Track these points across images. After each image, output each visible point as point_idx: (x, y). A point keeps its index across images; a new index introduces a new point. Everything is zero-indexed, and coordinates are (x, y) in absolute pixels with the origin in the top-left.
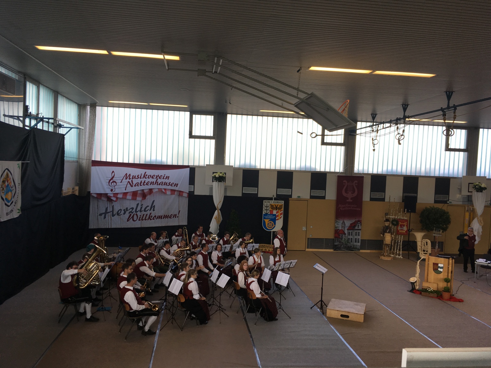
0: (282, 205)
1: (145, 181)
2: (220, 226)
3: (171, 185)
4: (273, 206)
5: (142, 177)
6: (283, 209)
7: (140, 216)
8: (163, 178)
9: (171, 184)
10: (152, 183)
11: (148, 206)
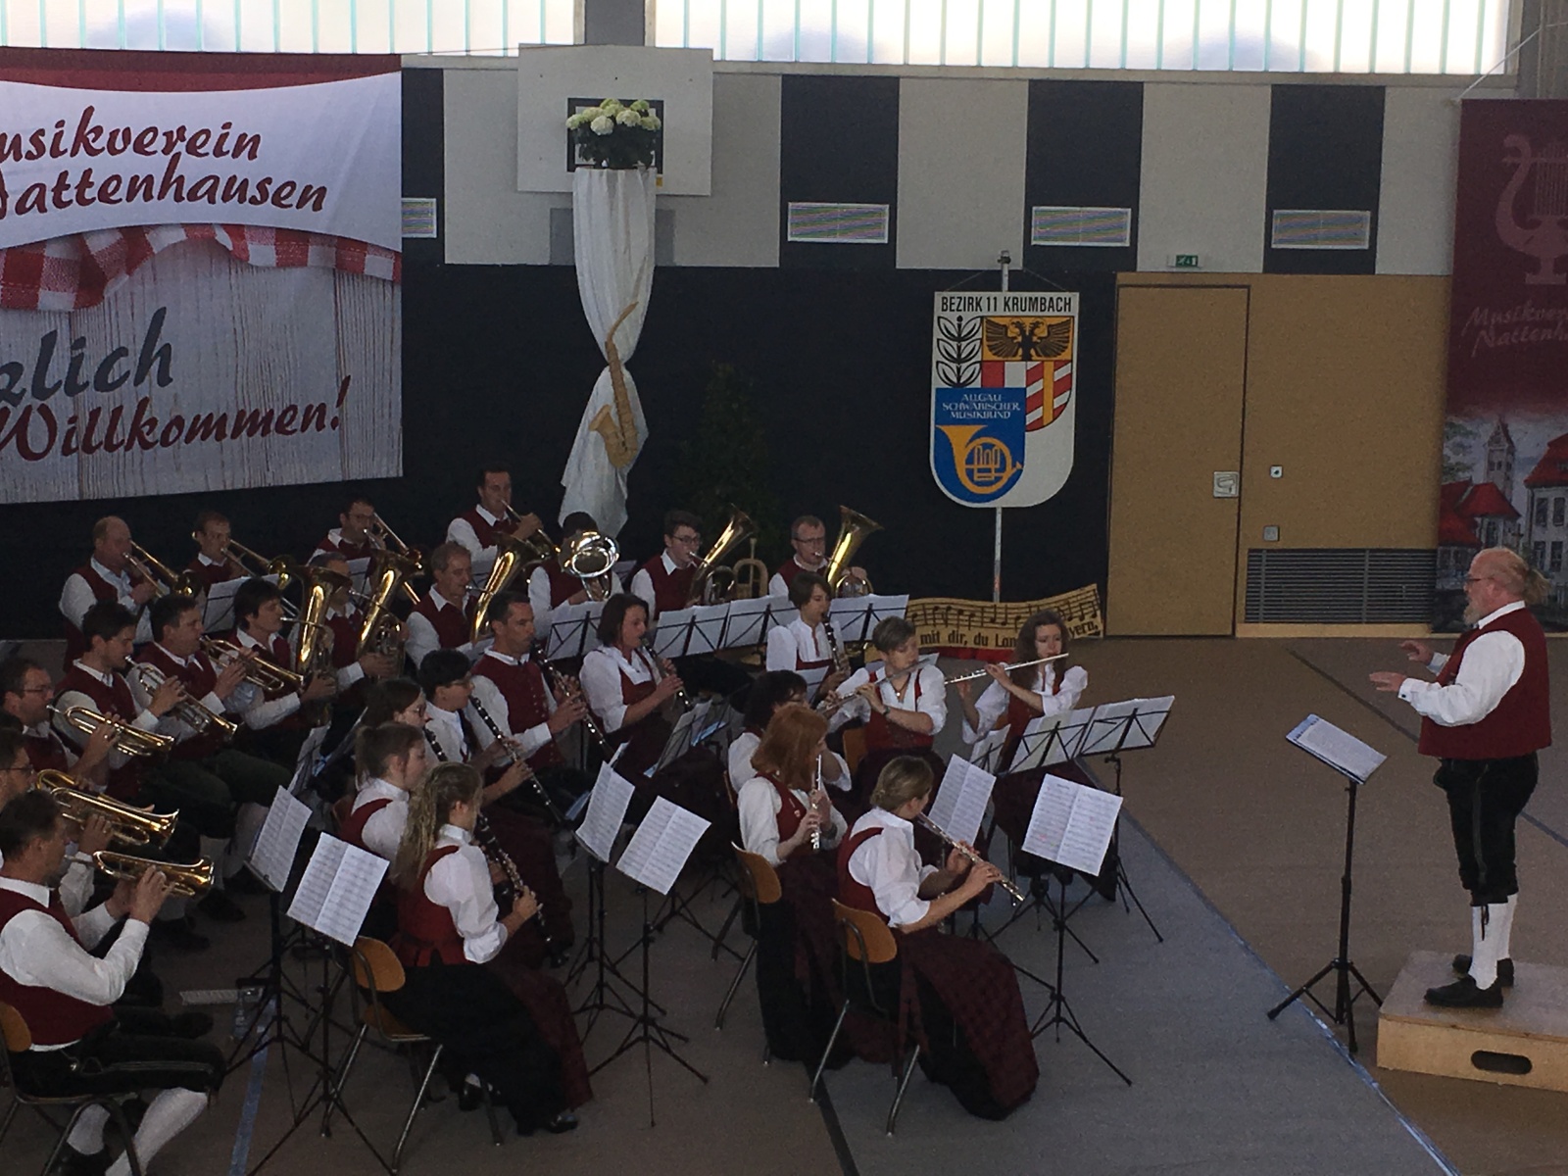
0: (1066, 325)
1: (88, 173)
2: (632, 481)
3: (277, 200)
4: (1005, 327)
5: (66, 143)
6: (1073, 351)
7: (72, 420)
8: (218, 152)
9: (271, 189)
10: (140, 187)
11: (122, 352)
